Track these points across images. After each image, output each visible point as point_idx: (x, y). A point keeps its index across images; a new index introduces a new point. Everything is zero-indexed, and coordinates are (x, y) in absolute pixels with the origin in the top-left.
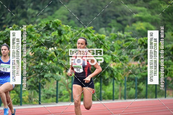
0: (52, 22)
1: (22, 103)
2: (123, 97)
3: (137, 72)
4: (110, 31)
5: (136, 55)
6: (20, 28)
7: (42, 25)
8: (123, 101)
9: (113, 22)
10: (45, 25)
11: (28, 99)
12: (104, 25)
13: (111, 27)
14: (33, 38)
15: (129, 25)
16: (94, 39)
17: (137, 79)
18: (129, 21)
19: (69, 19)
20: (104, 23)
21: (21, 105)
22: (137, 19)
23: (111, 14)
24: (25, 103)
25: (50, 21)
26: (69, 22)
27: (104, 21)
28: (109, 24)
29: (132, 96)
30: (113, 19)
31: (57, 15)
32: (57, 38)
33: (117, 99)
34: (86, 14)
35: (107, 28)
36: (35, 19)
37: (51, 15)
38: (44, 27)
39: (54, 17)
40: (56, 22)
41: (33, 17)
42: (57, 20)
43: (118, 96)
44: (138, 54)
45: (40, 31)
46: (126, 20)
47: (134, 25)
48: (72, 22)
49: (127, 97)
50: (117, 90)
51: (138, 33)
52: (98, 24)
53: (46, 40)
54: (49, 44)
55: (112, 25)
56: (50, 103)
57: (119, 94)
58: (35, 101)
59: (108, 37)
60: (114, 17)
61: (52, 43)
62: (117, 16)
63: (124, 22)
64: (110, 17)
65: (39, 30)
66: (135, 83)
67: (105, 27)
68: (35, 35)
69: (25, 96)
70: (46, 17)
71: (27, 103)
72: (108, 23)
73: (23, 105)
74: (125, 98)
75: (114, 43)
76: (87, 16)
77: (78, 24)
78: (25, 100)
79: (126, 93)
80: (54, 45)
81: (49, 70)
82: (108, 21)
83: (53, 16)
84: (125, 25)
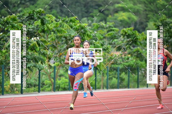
0: (35, 12)
1: (4, 92)
2: (105, 87)
3: (119, 62)
4: (92, 21)
5: (118, 45)
6: (3, 17)
7: (25, 14)
8: (106, 90)
9: (96, 12)
10: (28, 15)
11: (10, 89)
12: (86, 15)
13: (93, 17)
14: (15, 27)
15: (111, 14)
16: (77, 28)
17: (119, 68)
18: (111, 11)
19: (51, 8)
20: (86, 12)
21: (3, 94)
22: (120, 9)
23: (94, 4)
24: (7, 92)
25: (33, 11)
26: (51, 11)
27: (86, 11)
28: (91, 14)
29: (114, 86)
30: (95, 9)
31: (39, 4)
32: (40, 28)
33: (99, 88)
34: (68, 4)
35: (89, 18)
36: (16, 8)
37: (33, 4)
38: (27, 16)
39: (36, 7)
40: (39, 11)
41: (14, 6)
42: (40, 9)
43: (101, 86)
44: (120, 44)
45: (23, 21)
46: (108, 10)
47: (116, 15)
48: (54, 11)
49: (109, 87)
50: (99, 80)
51: (120, 23)
52: (80, 14)
53: (29, 30)
54: (31, 33)
55: (94, 15)
56: (32, 93)
57: (101, 83)
58: (17, 90)
59: (90, 27)
60: (97, 7)
61: (35, 32)
62: (99, 6)
63: (106, 12)
64: (92, 7)
65: (21, 20)
66: (117, 73)
67: (87, 17)
68: (18, 25)
69: (6, 85)
70: (28, 7)
71: (9, 92)
72: (91, 12)
73: (4, 94)
74: (107, 88)
75: (96, 33)
76: (69, 5)
77: (60, 14)
78: (7, 89)
79: (108, 83)
80: (37, 35)
81: (31, 60)
82: (90, 10)
83: (36, 5)
84: (107, 15)
